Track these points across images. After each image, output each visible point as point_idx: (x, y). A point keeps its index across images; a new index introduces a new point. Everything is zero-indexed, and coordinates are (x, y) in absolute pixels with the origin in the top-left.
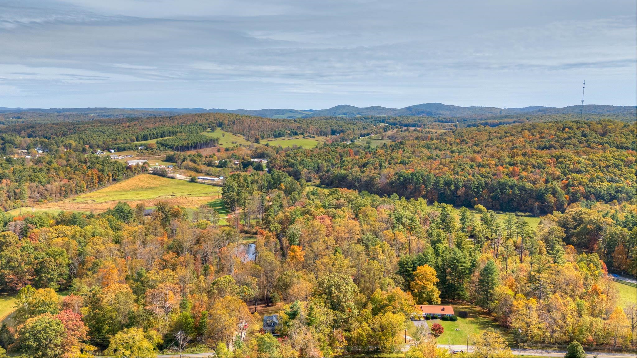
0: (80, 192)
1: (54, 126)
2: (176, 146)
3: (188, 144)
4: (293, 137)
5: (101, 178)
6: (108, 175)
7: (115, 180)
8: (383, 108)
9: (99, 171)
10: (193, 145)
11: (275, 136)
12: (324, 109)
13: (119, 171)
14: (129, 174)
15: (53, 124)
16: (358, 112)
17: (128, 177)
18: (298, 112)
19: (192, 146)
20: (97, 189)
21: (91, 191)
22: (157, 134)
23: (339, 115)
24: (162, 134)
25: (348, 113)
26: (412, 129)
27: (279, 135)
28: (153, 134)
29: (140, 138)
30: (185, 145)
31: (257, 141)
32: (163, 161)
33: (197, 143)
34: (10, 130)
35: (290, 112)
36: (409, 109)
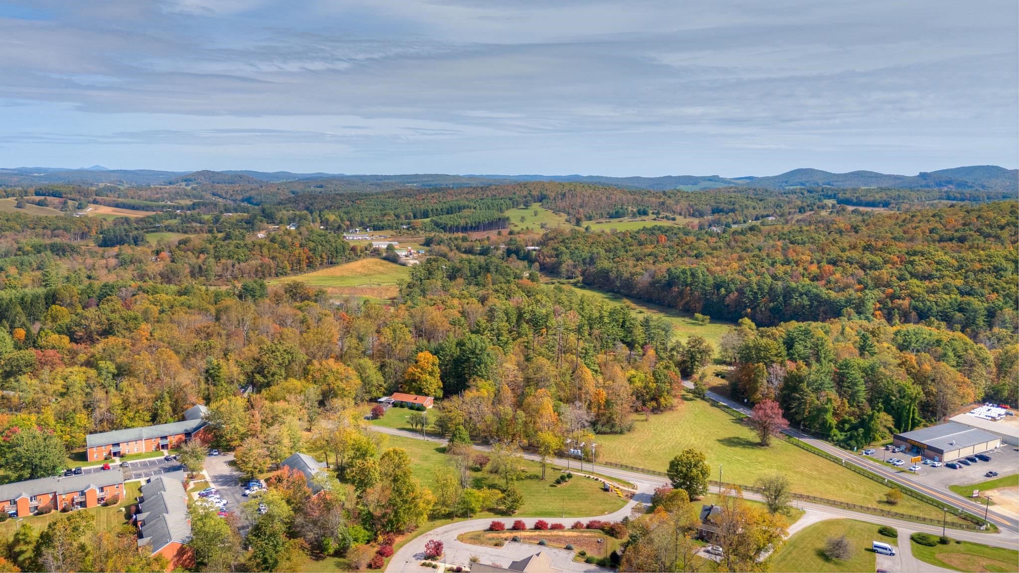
0: (281, 274)
1: (338, 197)
2: (449, 226)
3: (467, 223)
4: (638, 219)
5: (311, 260)
6: (321, 257)
7: (331, 263)
8: (875, 173)
9: (310, 250)
10: (474, 225)
11: (611, 217)
12: (770, 175)
13: (337, 252)
14: (351, 257)
15: (337, 194)
16: (827, 181)
17: (349, 260)
18: (724, 181)
19: (472, 227)
20: (305, 272)
21: (296, 274)
22: (442, 210)
23: (792, 185)
24: (448, 210)
25: (807, 182)
26: (850, 208)
27: (617, 215)
28: (437, 210)
29: (418, 215)
30: (462, 224)
31: (578, 222)
32: (421, 245)
33: (479, 222)
34: (291, 201)
35: (710, 180)
36: (923, 175)
